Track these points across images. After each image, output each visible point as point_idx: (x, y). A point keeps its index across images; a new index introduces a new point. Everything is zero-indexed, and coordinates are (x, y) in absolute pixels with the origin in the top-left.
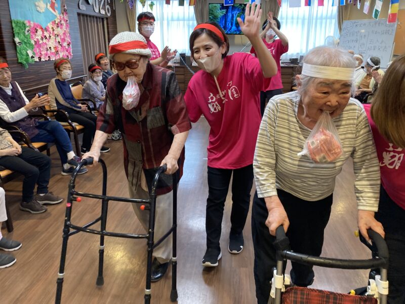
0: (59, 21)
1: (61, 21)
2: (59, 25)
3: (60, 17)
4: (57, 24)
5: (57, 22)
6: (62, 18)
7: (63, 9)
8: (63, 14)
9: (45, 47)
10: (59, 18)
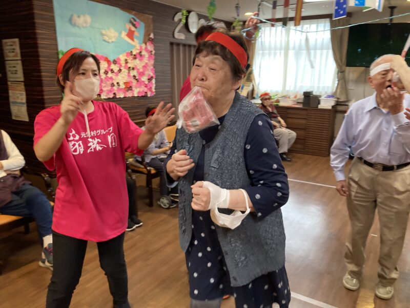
0: (138, 51)
1: (141, 52)
2: (138, 56)
3: (141, 47)
4: (135, 55)
5: (134, 53)
6: (143, 48)
7: (147, 38)
8: (146, 44)
9: (110, 82)
10: (139, 48)
